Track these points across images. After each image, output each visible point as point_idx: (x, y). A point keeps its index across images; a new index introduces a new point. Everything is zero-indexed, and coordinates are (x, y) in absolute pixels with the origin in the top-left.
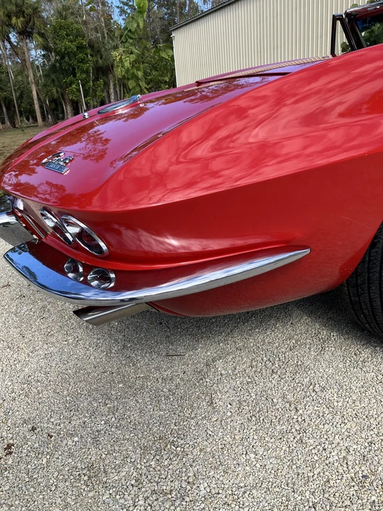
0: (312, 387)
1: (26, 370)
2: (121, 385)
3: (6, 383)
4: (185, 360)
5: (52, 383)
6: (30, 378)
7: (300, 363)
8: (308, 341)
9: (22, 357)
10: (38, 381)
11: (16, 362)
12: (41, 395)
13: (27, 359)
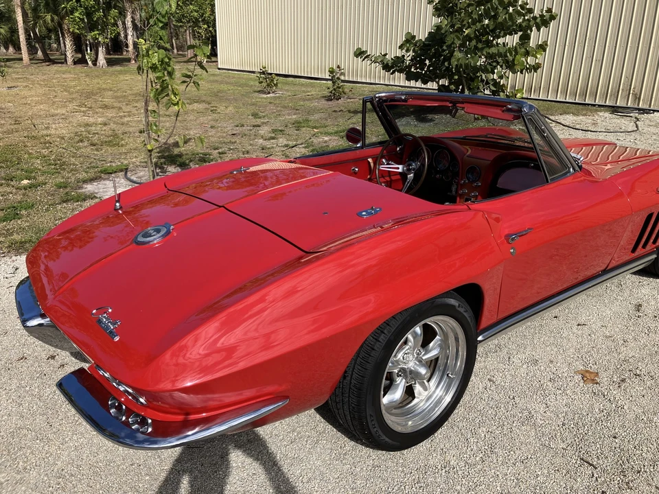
0: (301, 478)
1: (59, 463)
2: (147, 478)
3: (42, 477)
4: (203, 452)
5: (85, 477)
6: (64, 472)
7: (296, 456)
8: (307, 433)
9: (53, 449)
10: (72, 475)
11: (48, 456)
12: (76, 489)
13: (59, 452)
